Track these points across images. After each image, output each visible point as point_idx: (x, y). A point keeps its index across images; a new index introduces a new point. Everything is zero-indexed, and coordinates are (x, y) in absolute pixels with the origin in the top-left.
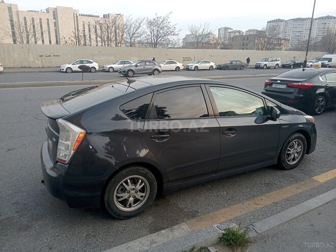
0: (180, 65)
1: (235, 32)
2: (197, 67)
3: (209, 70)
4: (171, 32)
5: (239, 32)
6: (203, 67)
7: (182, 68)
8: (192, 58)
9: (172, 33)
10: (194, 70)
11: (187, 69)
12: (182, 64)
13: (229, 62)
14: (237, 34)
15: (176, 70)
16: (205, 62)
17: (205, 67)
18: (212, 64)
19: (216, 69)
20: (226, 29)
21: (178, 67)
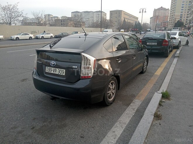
0: (32, 36)
1: (54, 17)
2: (43, 37)
3: (51, 38)
4: (20, 15)
5: (57, 17)
6: (47, 36)
7: (33, 37)
8: (37, 31)
9: (22, 16)
10: (41, 39)
11: (37, 38)
12: (33, 35)
13: (61, 34)
14: (56, 18)
15: (29, 39)
16: (48, 34)
17: (48, 36)
18: (52, 35)
19: (54, 38)
20: (49, 15)
21: (31, 37)
